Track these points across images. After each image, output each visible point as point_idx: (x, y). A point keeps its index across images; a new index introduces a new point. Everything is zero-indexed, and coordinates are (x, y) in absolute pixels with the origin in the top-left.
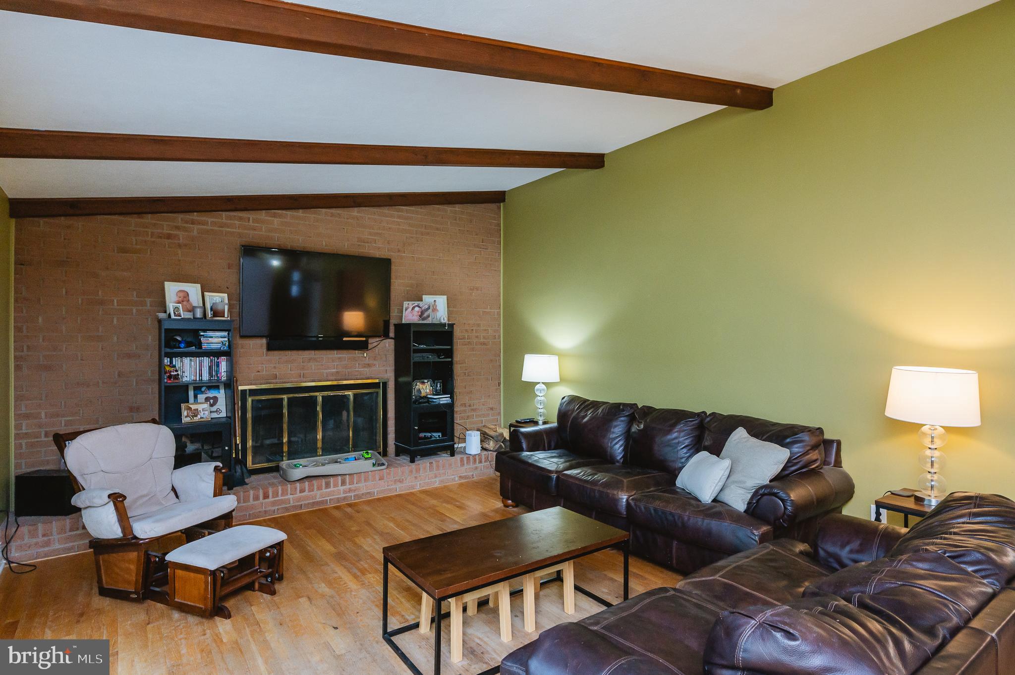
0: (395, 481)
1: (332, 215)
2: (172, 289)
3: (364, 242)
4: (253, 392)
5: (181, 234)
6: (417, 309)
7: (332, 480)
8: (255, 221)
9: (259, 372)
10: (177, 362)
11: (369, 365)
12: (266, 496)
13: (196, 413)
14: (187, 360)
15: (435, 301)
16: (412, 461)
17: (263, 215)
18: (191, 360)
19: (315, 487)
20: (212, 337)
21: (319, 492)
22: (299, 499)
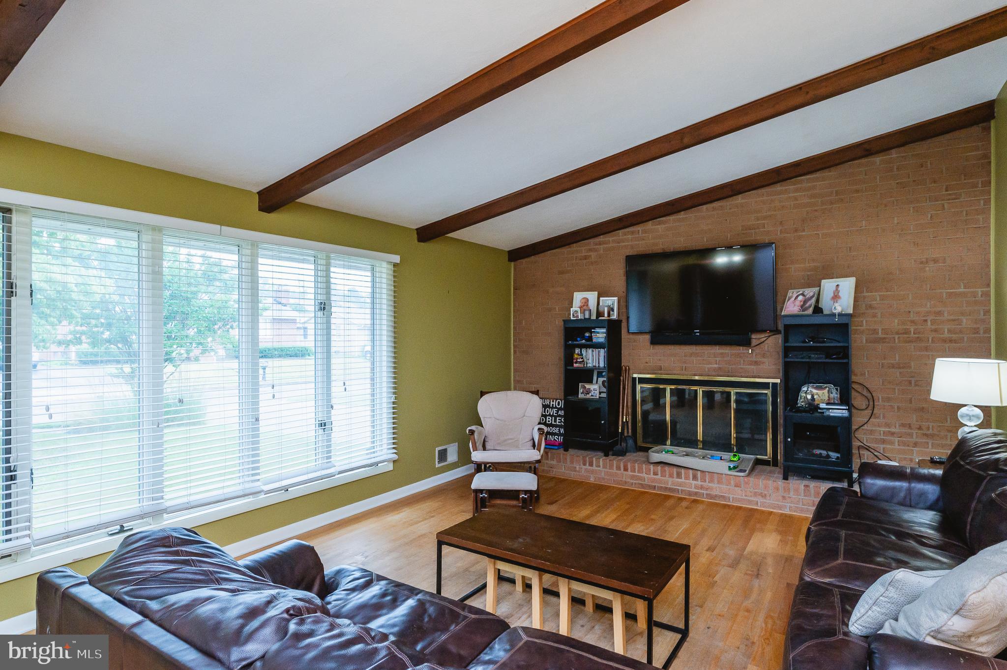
0: (755, 494)
1: (714, 209)
2: (578, 297)
3: (750, 229)
4: (642, 380)
5: (593, 255)
6: (801, 298)
7: (683, 471)
8: (645, 232)
9: (647, 363)
10: (584, 351)
11: (756, 363)
12: (626, 469)
13: (588, 392)
14: (590, 351)
15: (838, 285)
16: (785, 478)
17: (650, 225)
18: (593, 351)
19: (667, 474)
20: (598, 333)
21: (670, 480)
22: (654, 480)
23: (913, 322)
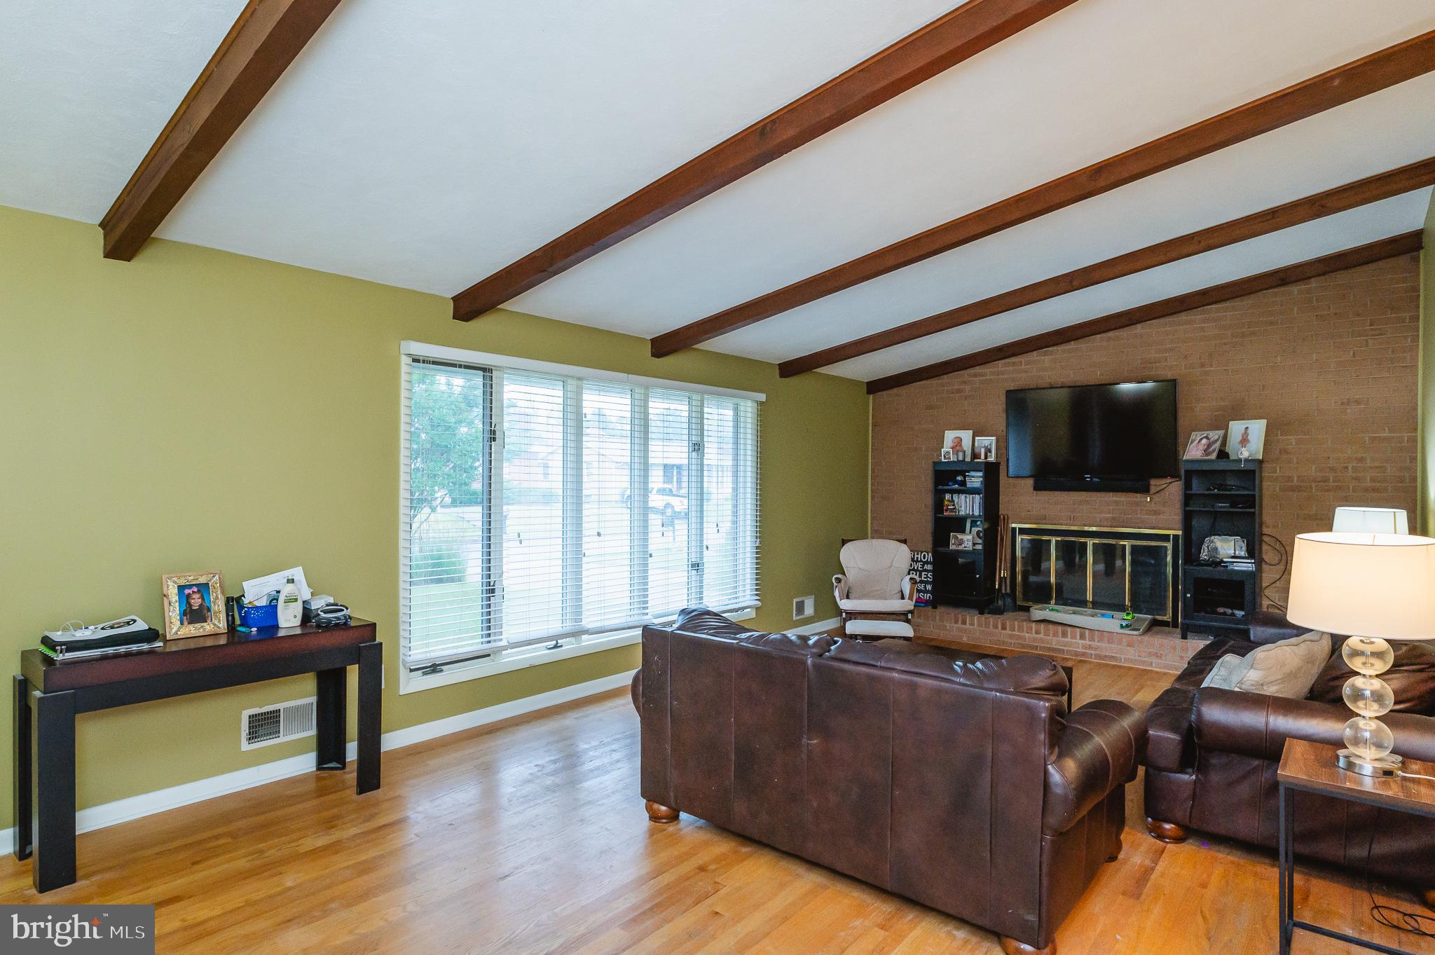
0: (1150, 654)
1: (1109, 339)
2: (950, 436)
3: (1150, 363)
4: (1022, 531)
5: (967, 388)
6: (1204, 441)
7: (1069, 629)
8: (1027, 363)
9: (1029, 511)
10: (955, 497)
11: (1156, 513)
12: (1004, 628)
13: (961, 542)
14: (963, 497)
15: (1247, 428)
16: (1184, 637)
17: (1034, 356)
18: (966, 497)
19: (1051, 632)
20: (973, 477)
21: (1055, 638)
22: (1035, 640)
23: (1332, 469)
